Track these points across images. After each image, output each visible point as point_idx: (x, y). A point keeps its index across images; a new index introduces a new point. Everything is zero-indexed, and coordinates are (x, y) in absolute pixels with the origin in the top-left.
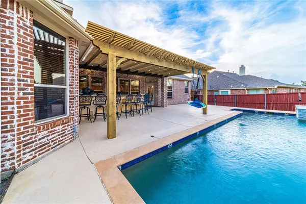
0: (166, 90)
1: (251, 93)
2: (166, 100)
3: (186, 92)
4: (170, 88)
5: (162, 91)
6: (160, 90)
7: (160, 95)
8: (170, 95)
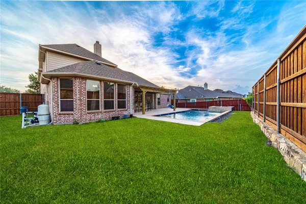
0: (157, 100)
1: (207, 101)
2: (157, 105)
3: (168, 101)
4: (159, 99)
5: (155, 101)
6: (153, 100)
7: (153, 103)
8: (159, 103)
